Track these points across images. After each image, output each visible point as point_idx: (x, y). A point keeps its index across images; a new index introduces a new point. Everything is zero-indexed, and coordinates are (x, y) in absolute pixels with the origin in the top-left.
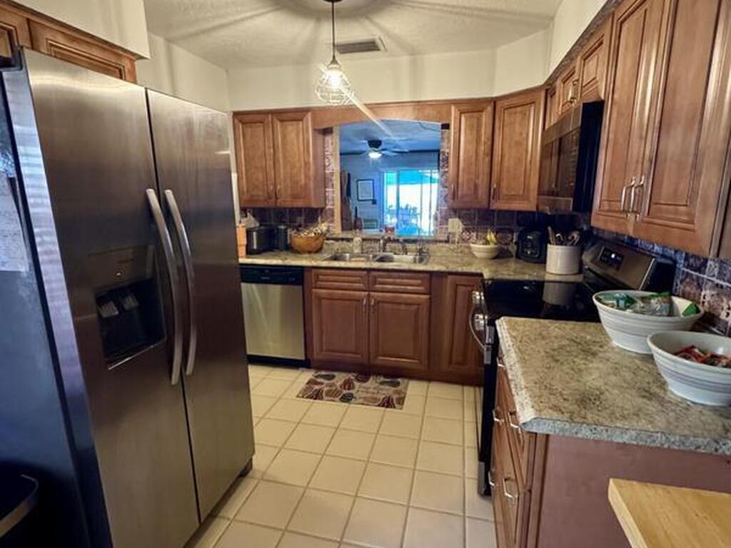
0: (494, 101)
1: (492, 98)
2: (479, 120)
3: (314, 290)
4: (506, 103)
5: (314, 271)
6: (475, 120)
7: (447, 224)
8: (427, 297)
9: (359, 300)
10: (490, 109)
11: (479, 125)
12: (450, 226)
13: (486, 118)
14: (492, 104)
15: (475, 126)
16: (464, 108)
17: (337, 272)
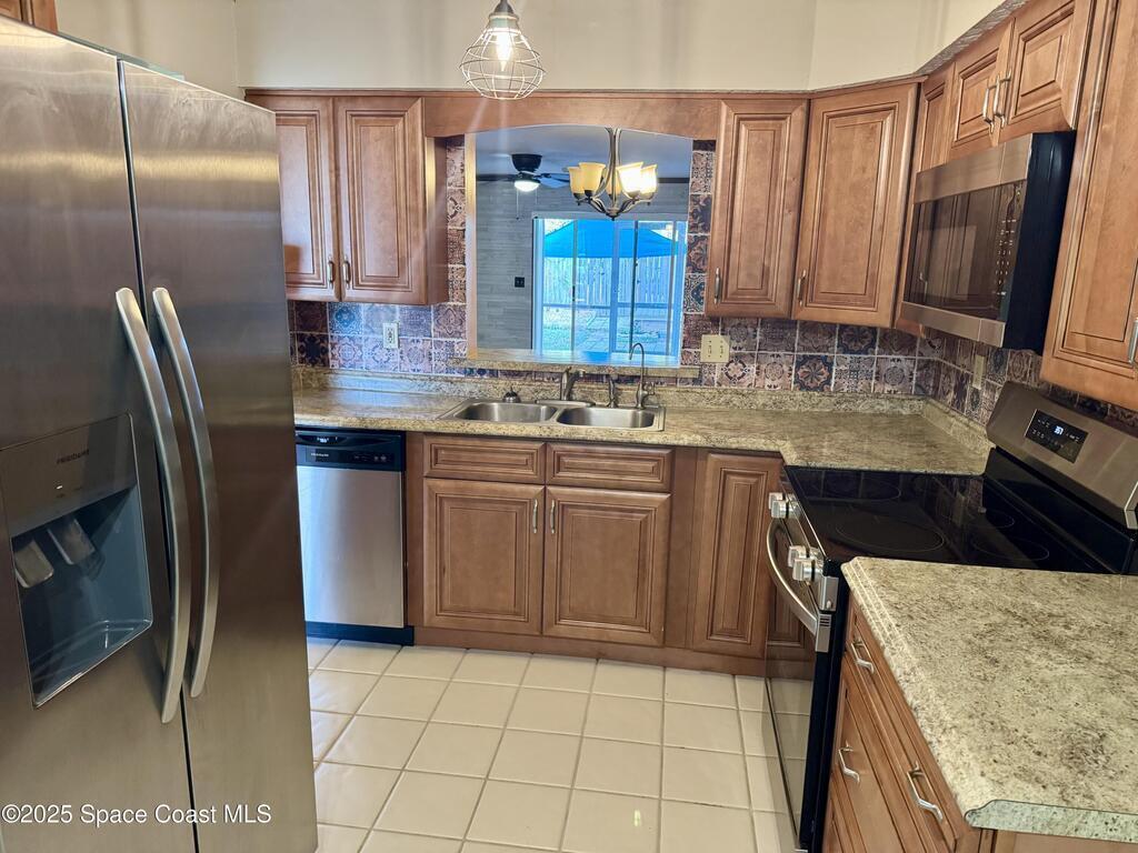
0: (809, 100)
1: (804, 93)
2: (777, 134)
3: (427, 483)
4: (833, 106)
5: (427, 441)
6: (768, 136)
7: (698, 345)
8: (665, 496)
9: (524, 504)
10: (798, 115)
11: (776, 148)
12: (704, 350)
13: (791, 132)
14: (804, 105)
15: (770, 149)
16: (745, 109)
17: (477, 442)
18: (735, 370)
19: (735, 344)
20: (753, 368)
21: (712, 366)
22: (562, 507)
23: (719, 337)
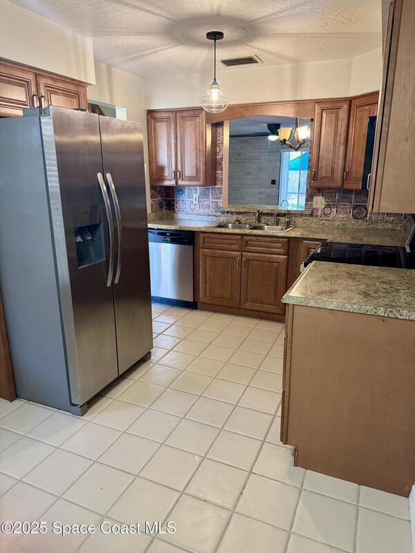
0: (350, 101)
1: (348, 98)
2: (337, 115)
3: (201, 250)
4: (358, 102)
5: (201, 235)
6: (334, 116)
7: (312, 201)
8: (285, 257)
9: (234, 258)
10: (346, 107)
11: (337, 121)
12: (314, 203)
13: (343, 114)
14: (348, 103)
15: (334, 120)
16: (324, 106)
17: (218, 236)
18: (327, 211)
19: (327, 200)
20: (335, 210)
21: (317, 209)
22: (248, 260)
23: (321, 197)
